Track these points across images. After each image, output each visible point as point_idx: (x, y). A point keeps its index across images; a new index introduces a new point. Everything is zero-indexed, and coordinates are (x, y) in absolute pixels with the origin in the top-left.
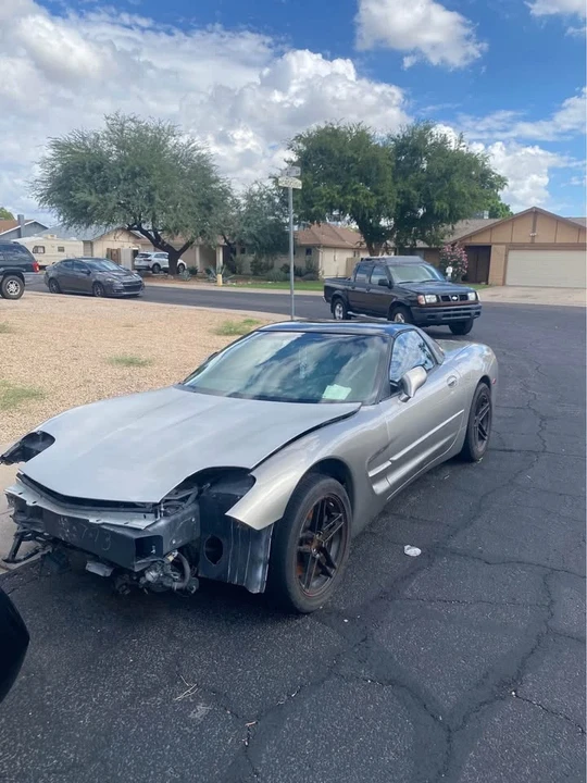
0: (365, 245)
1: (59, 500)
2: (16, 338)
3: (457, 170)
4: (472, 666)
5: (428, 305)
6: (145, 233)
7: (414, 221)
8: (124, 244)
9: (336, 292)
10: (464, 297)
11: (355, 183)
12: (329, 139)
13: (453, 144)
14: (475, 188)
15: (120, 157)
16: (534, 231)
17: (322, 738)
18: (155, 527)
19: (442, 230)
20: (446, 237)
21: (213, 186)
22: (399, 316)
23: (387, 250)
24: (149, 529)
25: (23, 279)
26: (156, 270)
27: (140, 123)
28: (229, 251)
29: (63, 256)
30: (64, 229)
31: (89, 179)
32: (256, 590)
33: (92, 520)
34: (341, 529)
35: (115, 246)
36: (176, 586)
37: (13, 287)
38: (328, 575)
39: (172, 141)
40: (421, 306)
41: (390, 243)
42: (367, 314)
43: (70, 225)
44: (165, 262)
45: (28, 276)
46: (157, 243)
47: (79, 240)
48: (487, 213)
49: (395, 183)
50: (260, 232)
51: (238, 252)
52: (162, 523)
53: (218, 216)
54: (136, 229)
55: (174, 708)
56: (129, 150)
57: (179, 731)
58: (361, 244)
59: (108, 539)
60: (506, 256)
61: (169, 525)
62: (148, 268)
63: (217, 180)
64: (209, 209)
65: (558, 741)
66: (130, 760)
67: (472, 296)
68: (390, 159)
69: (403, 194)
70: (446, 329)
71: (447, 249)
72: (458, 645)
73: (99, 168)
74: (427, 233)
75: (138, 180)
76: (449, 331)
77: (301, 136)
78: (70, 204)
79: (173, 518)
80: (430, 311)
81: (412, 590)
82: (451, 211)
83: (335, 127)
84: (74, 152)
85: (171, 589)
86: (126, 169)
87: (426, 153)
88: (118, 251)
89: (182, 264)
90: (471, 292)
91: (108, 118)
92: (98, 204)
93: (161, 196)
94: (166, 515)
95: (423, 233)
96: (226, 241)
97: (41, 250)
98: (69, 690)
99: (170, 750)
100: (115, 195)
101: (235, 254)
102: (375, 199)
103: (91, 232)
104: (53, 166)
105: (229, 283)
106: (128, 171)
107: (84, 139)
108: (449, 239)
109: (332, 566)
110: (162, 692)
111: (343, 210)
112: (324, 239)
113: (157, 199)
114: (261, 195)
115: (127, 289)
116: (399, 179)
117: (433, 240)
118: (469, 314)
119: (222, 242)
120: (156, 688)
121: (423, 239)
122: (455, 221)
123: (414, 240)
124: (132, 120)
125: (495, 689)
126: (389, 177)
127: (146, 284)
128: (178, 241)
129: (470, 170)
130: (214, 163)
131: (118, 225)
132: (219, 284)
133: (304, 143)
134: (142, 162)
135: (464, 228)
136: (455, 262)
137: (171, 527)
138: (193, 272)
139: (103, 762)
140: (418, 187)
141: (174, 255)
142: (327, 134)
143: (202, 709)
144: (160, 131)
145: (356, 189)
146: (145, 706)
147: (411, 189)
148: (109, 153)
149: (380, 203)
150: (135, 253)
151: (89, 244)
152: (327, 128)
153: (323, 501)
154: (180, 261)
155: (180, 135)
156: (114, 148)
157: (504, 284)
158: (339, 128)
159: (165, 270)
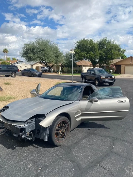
0: (92, 65)
1: (7, 120)
2: (12, 86)
3: (113, 48)
4: (91, 158)
5: (103, 79)
6: (44, 63)
7: (103, 59)
8: (39, 65)
9: (83, 76)
10: (111, 77)
11: (89, 52)
12: (84, 42)
13: (112, 42)
14: (117, 52)
15: (38, 46)
16: (131, 62)
17: (54, 172)
18: (25, 126)
19: (110, 62)
20: (111, 63)
21: (59, 53)
22: (97, 81)
23: (97, 66)
24: (23, 127)
25: (16, 73)
26: (46, 71)
27: (43, 39)
28: (62, 67)
29: (26, 68)
30: (26, 62)
31: (32, 51)
32: (46, 140)
33: (13, 125)
34: (67, 128)
35: (37, 66)
36: (29, 139)
37: (14, 75)
38: (64, 138)
39: (50, 43)
40: (101, 79)
41: (98, 65)
42: (90, 81)
43: (27, 61)
44: (48, 69)
45: (17, 72)
46: (46, 65)
47: (30, 64)
48: (121, 58)
49: (99, 51)
50: (69, 63)
51: (64, 67)
52: (27, 125)
53: (59, 59)
54: (41, 62)
55: (25, 165)
56: (40, 45)
57: (25, 169)
58: (91, 65)
59: (15, 129)
60: (125, 67)
61: (28, 126)
62: (44, 70)
63: (59, 51)
64: (57, 58)
65: (106, 175)
66: (13, 175)
67: (113, 77)
68: (98, 46)
69: (100, 54)
70: (108, 84)
71: (111, 66)
72: (90, 154)
73: (34, 49)
74: (107, 62)
75: (42, 52)
76: (109, 85)
77: (78, 42)
78: (27, 57)
79: (29, 124)
80: (104, 80)
81: (83, 142)
82: (112, 58)
83: (85, 39)
84: (29, 46)
85: (28, 140)
86: (40, 49)
87: (106, 45)
88: (38, 67)
89: (52, 70)
90: (113, 76)
91: (36, 39)
92: (33, 57)
93: (47, 55)
94: (28, 124)
95: (106, 62)
96: (61, 65)
97: (21, 67)
98: (5, 160)
99: (22, 173)
100: (37, 55)
101: (63, 67)
102: (94, 55)
103: (32, 63)
104: (24, 49)
105: (62, 74)
106: (40, 50)
107: (31, 43)
108: (111, 64)
109: (65, 136)
110: (24, 161)
111: (87, 58)
112: (83, 64)
113: (46, 56)
114: (69, 54)
115: (38, 75)
116: (100, 50)
117: (108, 64)
118: (113, 81)
119: (60, 65)
120: (23, 160)
121: (106, 64)
122: (113, 60)
123: (104, 64)
124: (41, 39)
125: (95, 164)
126: (97, 50)
127: (43, 74)
128: (51, 65)
129: (116, 48)
130: (59, 48)
131: (38, 61)
132: (59, 74)
133: (78, 43)
134: (43, 48)
135: (115, 61)
136: (113, 69)
137: (29, 126)
138: (54, 71)
139: (8, 175)
140: (104, 52)
141: (50, 68)
142: (84, 41)
143: (31, 165)
144: (47, 41)
145: (90, 53)
146: (19, 164)
147: (102, 53)
148: (36, 46)
149: (95, 56)
150: (42, 67)
151: (32, 66)
152: (83, 40)
153: (62, 122)
154: (51, 69)
155: (52, 42)
156: (37, 45)
157: (124, 74)
158: (86, 40)
159: (48, 71)
